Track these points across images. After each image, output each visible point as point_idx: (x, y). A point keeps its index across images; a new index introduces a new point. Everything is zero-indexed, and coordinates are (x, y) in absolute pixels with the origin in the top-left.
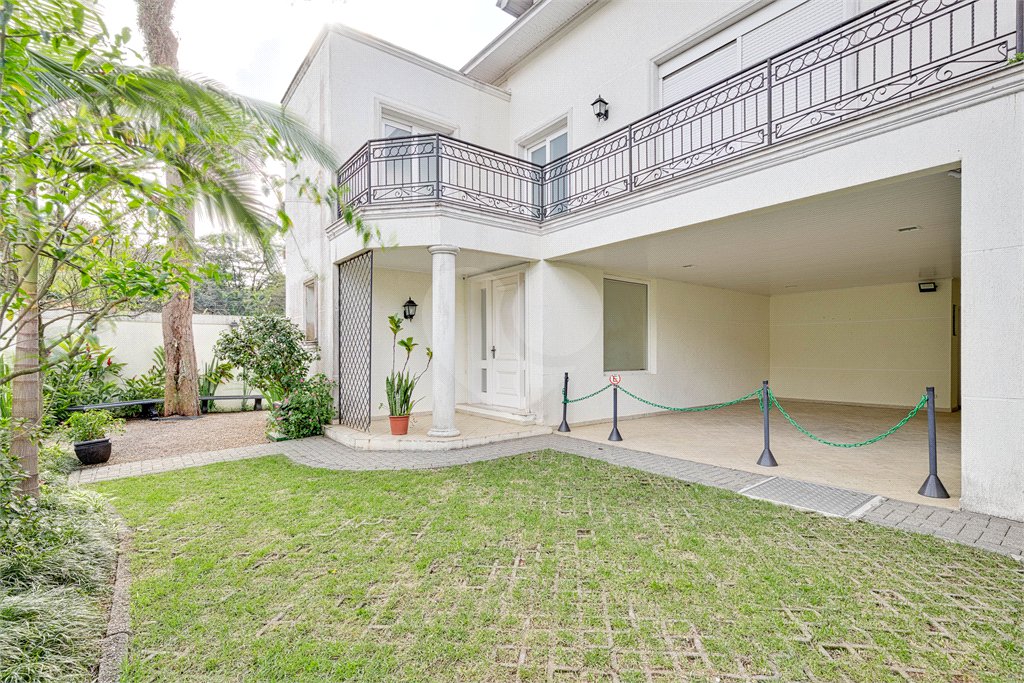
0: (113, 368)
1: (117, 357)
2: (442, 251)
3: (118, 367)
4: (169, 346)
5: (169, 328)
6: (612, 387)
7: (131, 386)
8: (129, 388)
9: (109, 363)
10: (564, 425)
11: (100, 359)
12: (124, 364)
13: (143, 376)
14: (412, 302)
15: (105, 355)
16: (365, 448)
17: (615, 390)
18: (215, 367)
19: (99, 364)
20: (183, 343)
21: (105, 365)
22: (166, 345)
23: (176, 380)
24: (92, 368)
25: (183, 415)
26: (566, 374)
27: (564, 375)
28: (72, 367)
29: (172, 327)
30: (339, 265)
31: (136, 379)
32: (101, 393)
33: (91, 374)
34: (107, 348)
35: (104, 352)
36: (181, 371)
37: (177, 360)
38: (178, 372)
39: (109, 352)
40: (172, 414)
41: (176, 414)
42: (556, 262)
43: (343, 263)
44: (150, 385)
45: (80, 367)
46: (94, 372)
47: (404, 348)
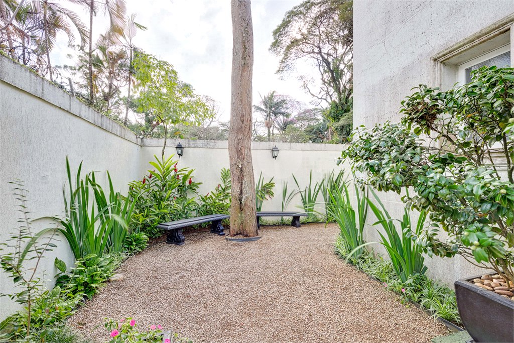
0: (193, 186)
1: (196, 177)
3: (197, 185)
4: (234, 167)
5: (234, 149)
7: (204, 201)
8: (203, 203)
9: (190, 182)
11: (185, 178)
12: (200, 183)
13: (212, 192)
15: (188, 175)
18: (260, 187)
19: (183, 182)
20: (245, 164)
21: (187, 184)
22: (231, 166)
23: (240, 201)
24: (179, 186)
25: (246, 236)
28: (165, 185)
29: (237, 149)
31: (209, 196)
32: (184, 208)
33: (178, 191)
34: (189, 170)
35: (187, 173)
36: (244, 191)
37: (240, 180)
38: (241, 193)
39: (190, 173)
40: (237, 234)
41: (240, 234)
44: (217, 201)
45: (170, 186)
46: (181, 189)
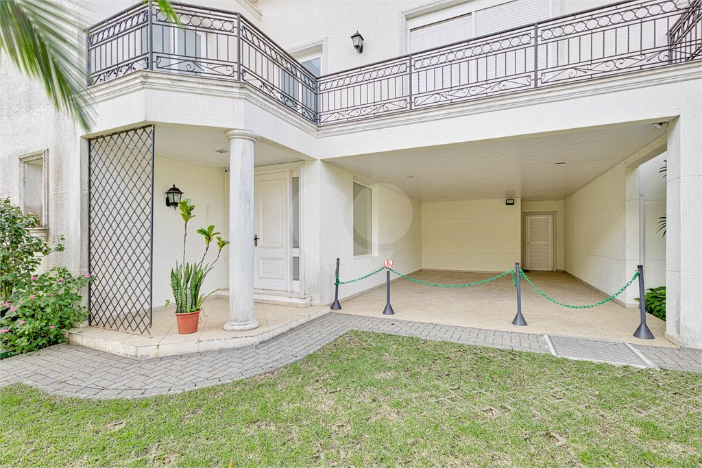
2: (245, 136)
6: (386, 270)
10: (336, 302)
14: (177, 189)
16: (152, 354)
17: (388, 272)
26: (338, 259)
27: (336, 261)
30: (90, 140)
42: (330, 164)
43: (97, 138)
47: (204, 236)
